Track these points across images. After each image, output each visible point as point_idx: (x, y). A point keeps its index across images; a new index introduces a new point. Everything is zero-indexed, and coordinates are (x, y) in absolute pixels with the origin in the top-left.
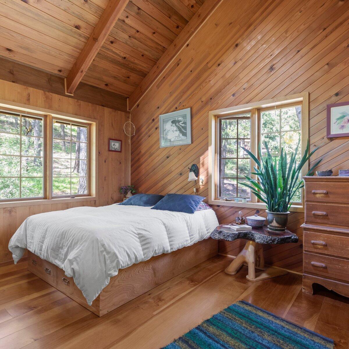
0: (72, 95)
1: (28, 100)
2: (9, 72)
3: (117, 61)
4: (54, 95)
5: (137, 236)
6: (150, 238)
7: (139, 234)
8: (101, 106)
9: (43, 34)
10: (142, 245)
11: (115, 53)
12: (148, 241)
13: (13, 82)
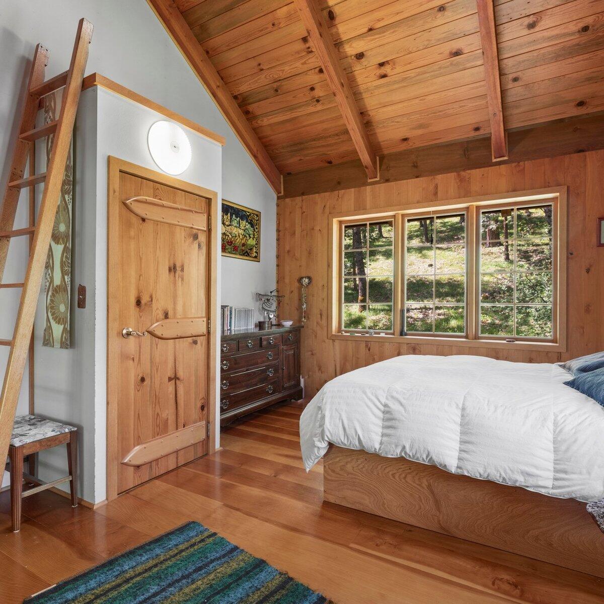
0: (506, 158)
1: (436, 194)
2: (413, 166)
3: (569, 47)
4: (473, 171)
5: (382, 408)
6: (399, 420)
7: (386, 406)
8: (576, 154)
9: (424, 98)
10: (384, 427)
11: (553, 36)
12: (393, 424)
13: (417, 177)
